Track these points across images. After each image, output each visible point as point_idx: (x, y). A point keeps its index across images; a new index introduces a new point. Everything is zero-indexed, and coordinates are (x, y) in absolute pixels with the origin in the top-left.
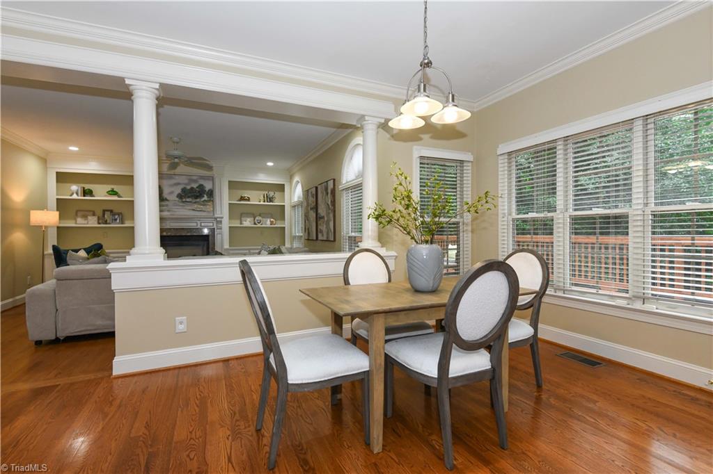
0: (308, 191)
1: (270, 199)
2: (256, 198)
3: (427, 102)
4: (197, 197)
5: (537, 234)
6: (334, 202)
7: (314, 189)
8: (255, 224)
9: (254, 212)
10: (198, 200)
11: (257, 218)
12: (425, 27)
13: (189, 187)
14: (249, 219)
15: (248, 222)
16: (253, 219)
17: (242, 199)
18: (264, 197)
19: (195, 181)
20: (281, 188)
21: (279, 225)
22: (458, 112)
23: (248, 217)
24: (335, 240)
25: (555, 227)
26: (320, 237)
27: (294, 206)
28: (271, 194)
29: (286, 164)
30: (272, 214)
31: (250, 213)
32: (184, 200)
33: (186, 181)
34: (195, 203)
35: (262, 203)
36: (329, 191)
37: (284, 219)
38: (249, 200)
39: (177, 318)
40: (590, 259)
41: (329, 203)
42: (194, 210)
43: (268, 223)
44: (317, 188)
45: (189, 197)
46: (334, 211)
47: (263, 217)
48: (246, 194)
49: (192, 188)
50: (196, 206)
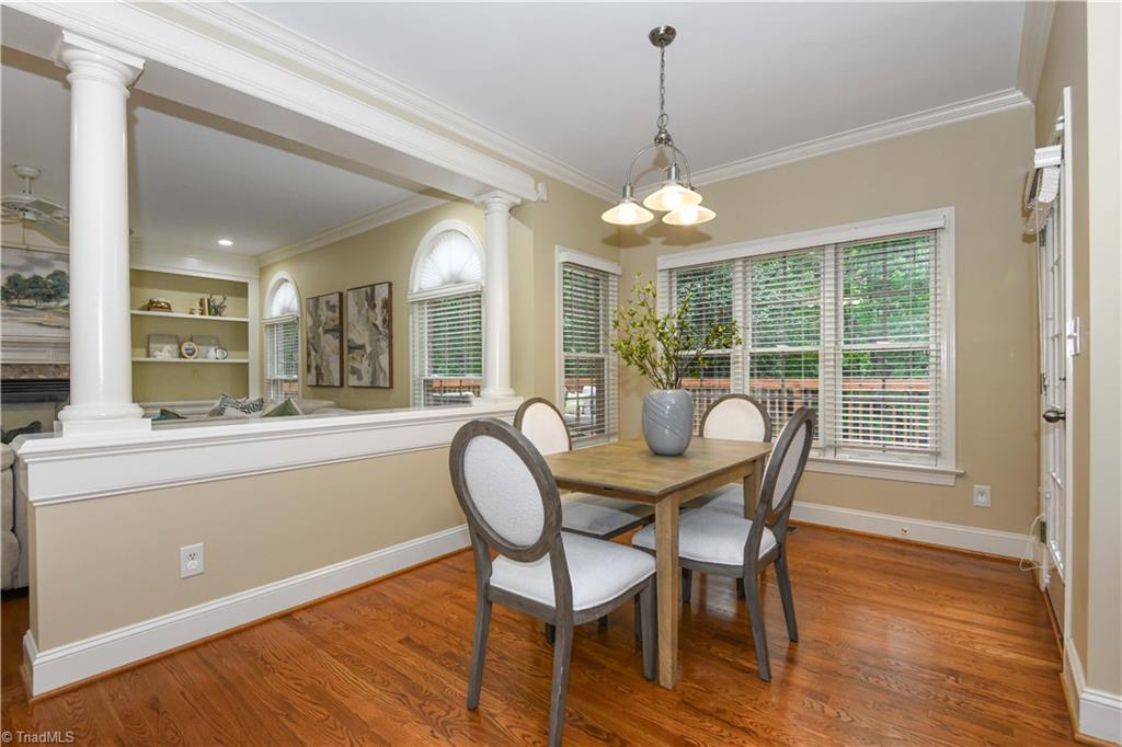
0: (317, 299)
1: (216, 310)
2: (183, 306)
3: (681, 193)
4: (49, 298)
5: (712, 375)
6: (388, 322)
7: (337, 295)
8: (181, 356)
9: (179, 334)
10: (52, 304)
11: (186, 345)
12: (662, 87)
13: (26, 275)
14: (167, 347)
15: (165, 353)
16: (176, 346)
17: (152, 305)
18: (201, 304)
19: (45, 264)
20: (240, 290)
21: (235, 358)
22: (699, 212)
23: (168, 343)
24: (391, 386)
25: (732, 367)
26: (352, 380)
27: (272, 326)
28: (218, 299)
29: (257, 246)
30: (217, 339)
31: (171, 336)
32: (15, 302)
33: (21, 262)
34: (44, 309)
35: (197, 316)
36: (379, 302)
37: (246, 348)
38: (169, 308)
39: (182, 549)
40: (777, 406)
41: (379, 322)
42: (40, 324)
43: (213, 355)
44: (341, 294)
45: (28, 297)
46: (390, 337)
47: (198, 344)
48: (162, 296)
49: (36, 279)
50: (46, 317)
